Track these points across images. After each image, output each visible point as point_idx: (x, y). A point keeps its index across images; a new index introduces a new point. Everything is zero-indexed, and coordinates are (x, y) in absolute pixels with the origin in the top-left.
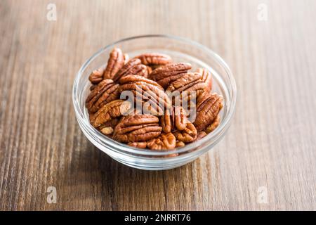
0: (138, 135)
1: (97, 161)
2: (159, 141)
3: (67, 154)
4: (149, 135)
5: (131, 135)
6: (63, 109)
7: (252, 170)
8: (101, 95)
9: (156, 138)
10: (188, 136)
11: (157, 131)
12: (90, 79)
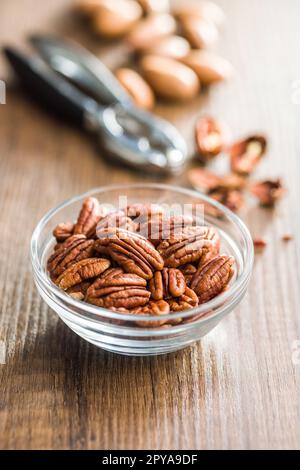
0: (117, 299)
1: (60, 346)
2: (147, 309)
3: (19, 337)
4: (133, 300)
5: (108, 298)
6: (16, 284)
7: (273, 362)
8: (69, 253)
9: (142, 305)
10: (186, 304)
11: (144, 296)
12: (55, 234)
